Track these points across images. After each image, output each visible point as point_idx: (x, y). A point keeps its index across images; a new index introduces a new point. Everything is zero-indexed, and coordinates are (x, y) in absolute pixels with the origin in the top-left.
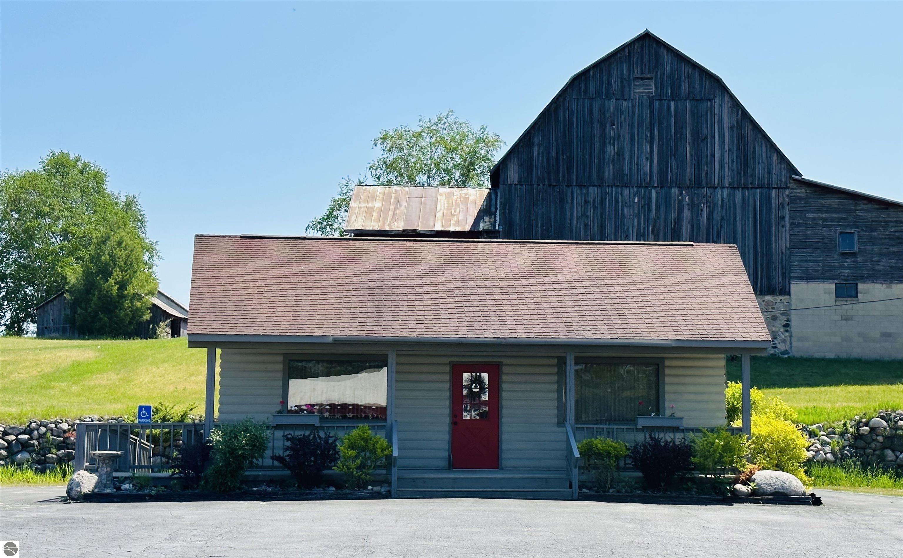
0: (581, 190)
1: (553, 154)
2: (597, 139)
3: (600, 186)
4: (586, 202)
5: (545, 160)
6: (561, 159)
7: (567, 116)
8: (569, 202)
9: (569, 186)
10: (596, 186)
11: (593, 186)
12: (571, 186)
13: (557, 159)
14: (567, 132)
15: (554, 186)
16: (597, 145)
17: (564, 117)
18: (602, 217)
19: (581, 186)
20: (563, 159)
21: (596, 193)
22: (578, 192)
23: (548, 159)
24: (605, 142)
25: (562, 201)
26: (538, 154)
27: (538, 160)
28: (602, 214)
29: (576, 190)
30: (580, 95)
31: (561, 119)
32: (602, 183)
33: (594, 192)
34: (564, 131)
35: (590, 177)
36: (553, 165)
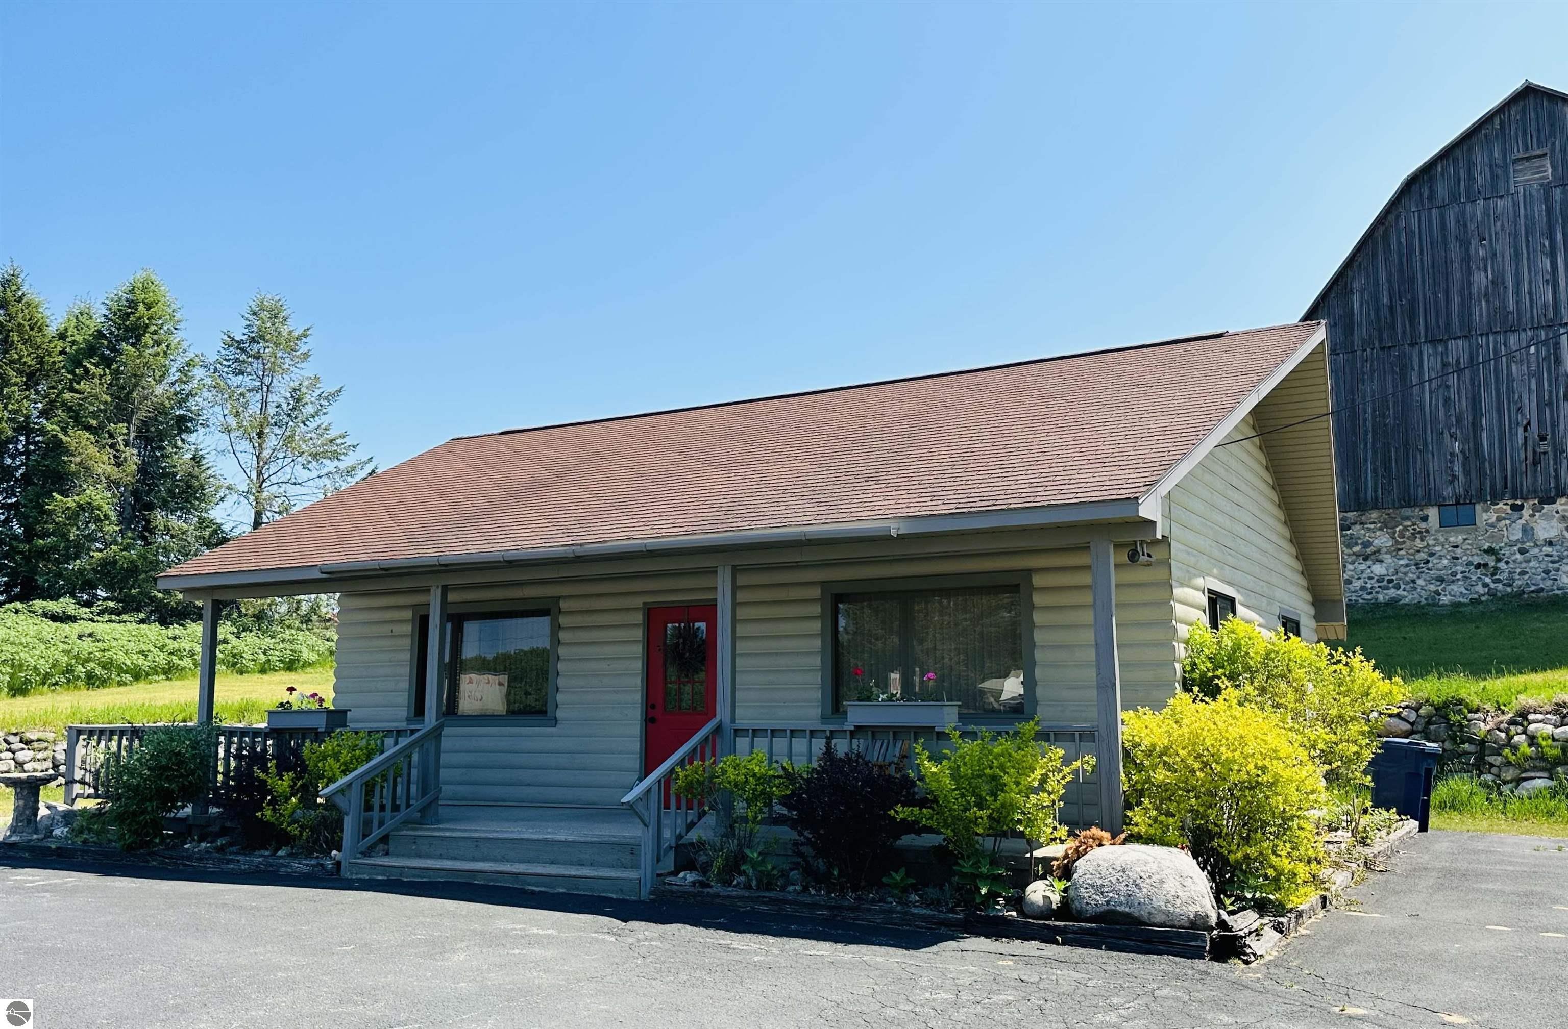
0: (1435, 348)
1: (1385, 300)
2: (1456, 265)
3: (1466, 337)
4: (1445, 365)
5: (1372, 313)
6: (1398, 307)
7: (1403, 240)
8: (1416, 368)
9: (1412, 345)
10: (1459, 338)
11: (1455, 339)
12: (1417, 344)
13: (1391, 308)
14: (1405, 263)
15: (1390, 348)
16: (1457, 275)
17: (1400, 243)
18: (1473, 384)
19: (1433, 342)
20: (1401, 305)
21: (1461, 348)
22: (1430, 351)
23: (1377, 311)
24: (1469, 268)
25: (1404, 370)
26: (1361, 305)
27: (1361, 314)
28: (1472, 379)
29: (1427, 350)
30: (1423, 205)
31: (1394, 245)
32: (1470, 331)
33: (1458, 349)
34: (1401, 263)
35: (1448, 325)
36: (1385, 318)
